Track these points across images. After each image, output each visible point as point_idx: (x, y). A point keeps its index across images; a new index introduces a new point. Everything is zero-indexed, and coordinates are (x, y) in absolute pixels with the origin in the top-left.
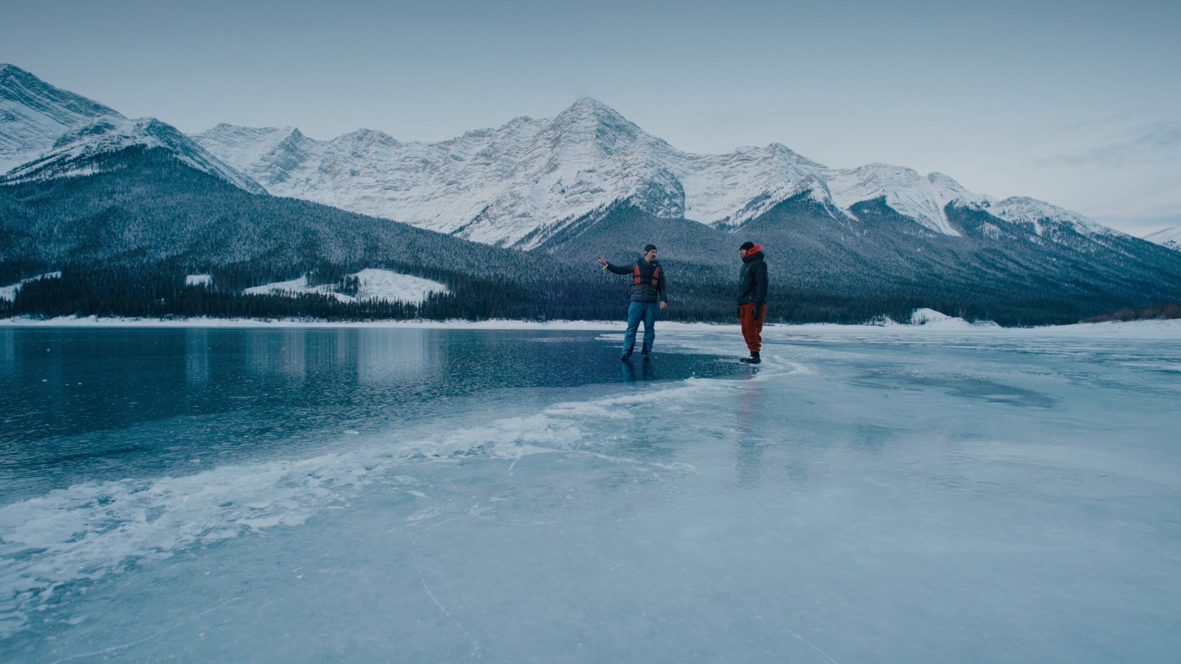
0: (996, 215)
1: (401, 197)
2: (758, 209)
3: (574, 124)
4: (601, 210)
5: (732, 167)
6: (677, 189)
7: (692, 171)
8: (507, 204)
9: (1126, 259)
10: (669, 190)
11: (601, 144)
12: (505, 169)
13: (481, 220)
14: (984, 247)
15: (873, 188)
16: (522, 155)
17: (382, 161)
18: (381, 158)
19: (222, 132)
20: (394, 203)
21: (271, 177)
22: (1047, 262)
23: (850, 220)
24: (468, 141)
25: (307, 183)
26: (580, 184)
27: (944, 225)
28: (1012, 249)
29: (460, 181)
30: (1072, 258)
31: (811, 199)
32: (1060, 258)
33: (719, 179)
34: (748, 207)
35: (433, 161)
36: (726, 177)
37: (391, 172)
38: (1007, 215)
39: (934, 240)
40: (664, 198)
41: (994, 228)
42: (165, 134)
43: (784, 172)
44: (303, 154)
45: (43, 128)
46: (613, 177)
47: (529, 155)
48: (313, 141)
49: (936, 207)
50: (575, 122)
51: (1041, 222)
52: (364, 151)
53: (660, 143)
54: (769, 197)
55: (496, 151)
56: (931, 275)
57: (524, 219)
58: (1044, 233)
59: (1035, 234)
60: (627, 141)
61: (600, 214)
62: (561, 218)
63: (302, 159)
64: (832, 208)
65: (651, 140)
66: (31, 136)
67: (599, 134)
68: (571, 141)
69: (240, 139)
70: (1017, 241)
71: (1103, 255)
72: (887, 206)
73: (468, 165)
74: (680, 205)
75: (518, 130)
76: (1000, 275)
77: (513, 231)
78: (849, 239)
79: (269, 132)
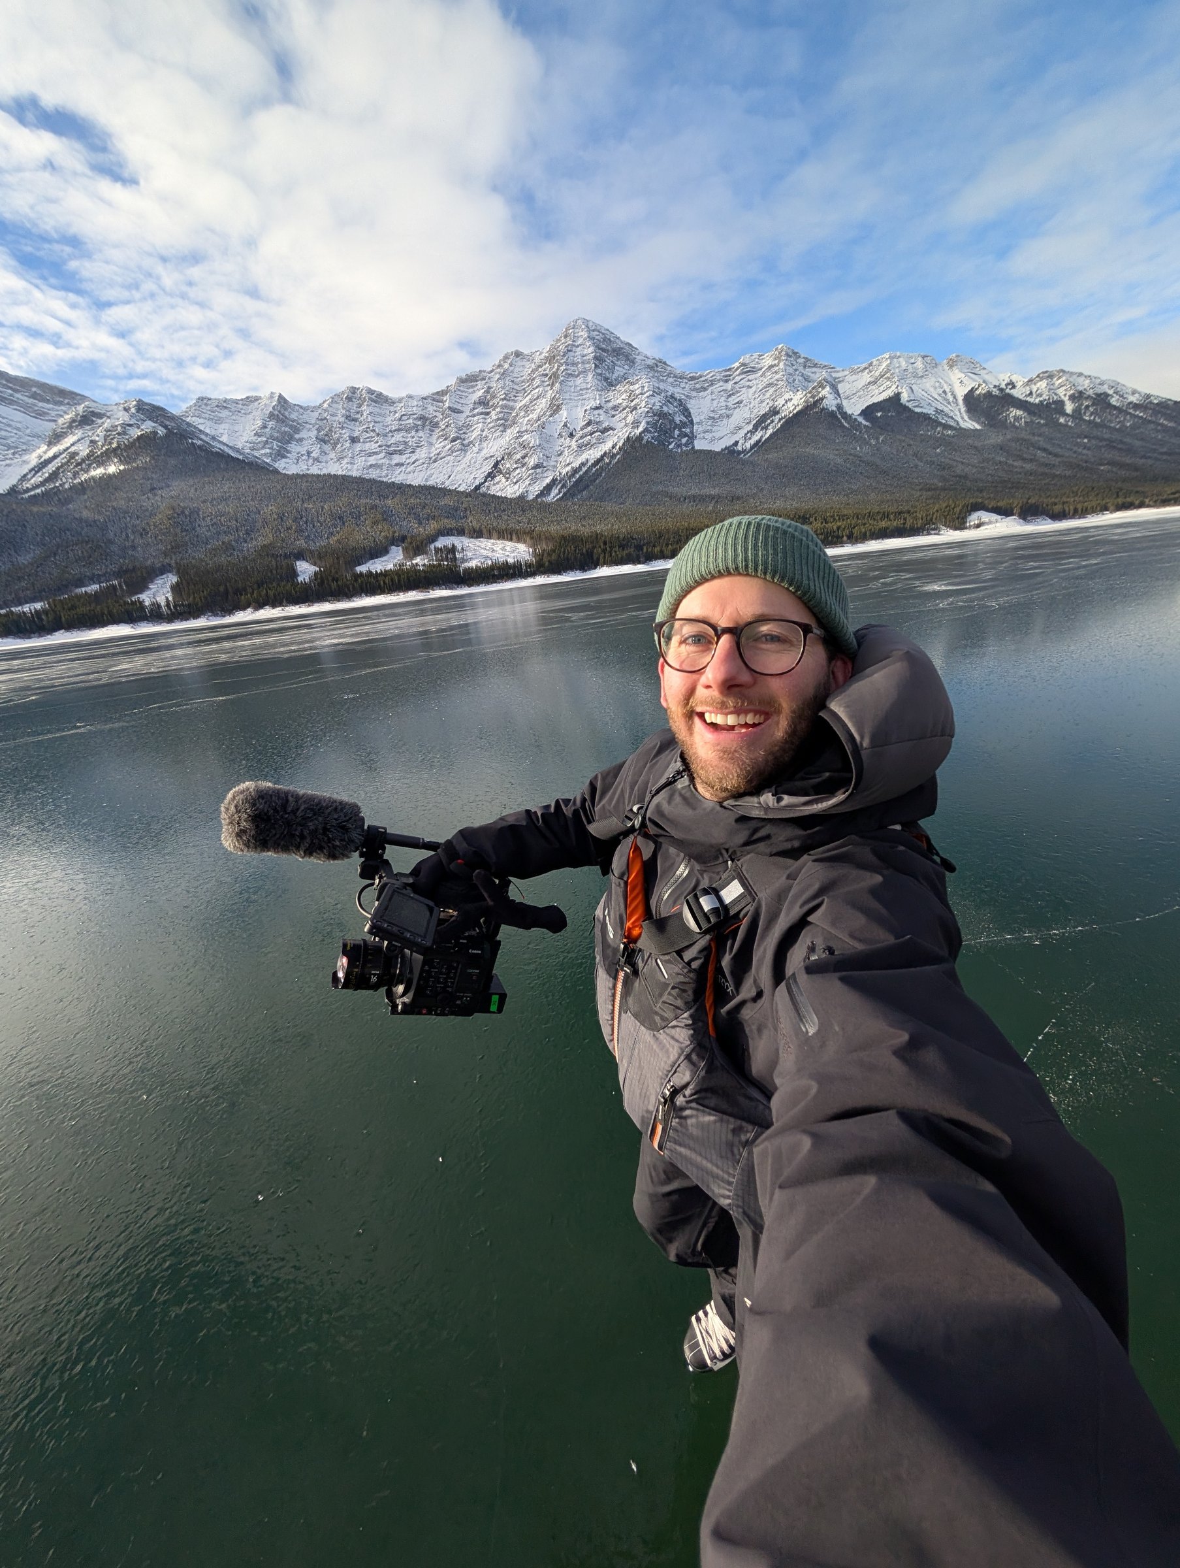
0: (1021, 397)
1: (408, 461)
2: (766, 428)
3: (571, 354)
4: (615, 451)
5: (736, 383)
6: (686, 417)
7: (694, 394)
8: (518, 456)
9: (1166, 429)
10: (678, 419)
11: (600, 375)
12: (506, 416)
13: (495, 476)
14: (1009, 437)
15: (884, 385)
16: (520, 398)
17: (379, 422)
18: (377, 420)
19: (203, 407)
20: (403, 468)
21: (270, 453)
22: (1078, 445)
23: (865, 426)
24: (462, 389)
25: (309, 456)
26: (589, 424)
27: (963, 418)
28: (1040, 435)
29: (463, 436)
30: (1106, 436)
31: (823, 409)
32: (1093, 438)
33: (723, 399)
34: (756, 427)
35: (430, 416)
36: (730, 396)
37: (390, 434)
38: (1034, 396)
39: (953, 437)
40: (674, 429)
41: (1019, 413)
42: (157, 417)
43: (790, 380)
44: (295, 424)
45: (19, 425)
46: (620, 412)
47: (528, 398)
48: (301, 407)
49: (955, 397)
50: (571, 351)
51: (1072, 398)
52: (358, 413)
53: (659, 364)
54: (778, 413)
55: (494, 397)
56: (956, 477)
57: (538, 470)
58: (1074, 411)
59: (1065, 414)
60: (626, 367)
61: (614, 455)
62: (576, 465)
63: (297, 430)
64: (845, 416)
65: (650, 362)
66: (11, 437)
67: (597, 362)
68: (569, 375)
69: (225, 413)
70: (1046, 425)
71: (1139, 428)
72: (902, 404)
73: (468, 417)
74: (690, 435)
75: (511, 369)
76: (1028, 466)
77: (530, 484)
78: (865, 449)
79: (252, 402)
